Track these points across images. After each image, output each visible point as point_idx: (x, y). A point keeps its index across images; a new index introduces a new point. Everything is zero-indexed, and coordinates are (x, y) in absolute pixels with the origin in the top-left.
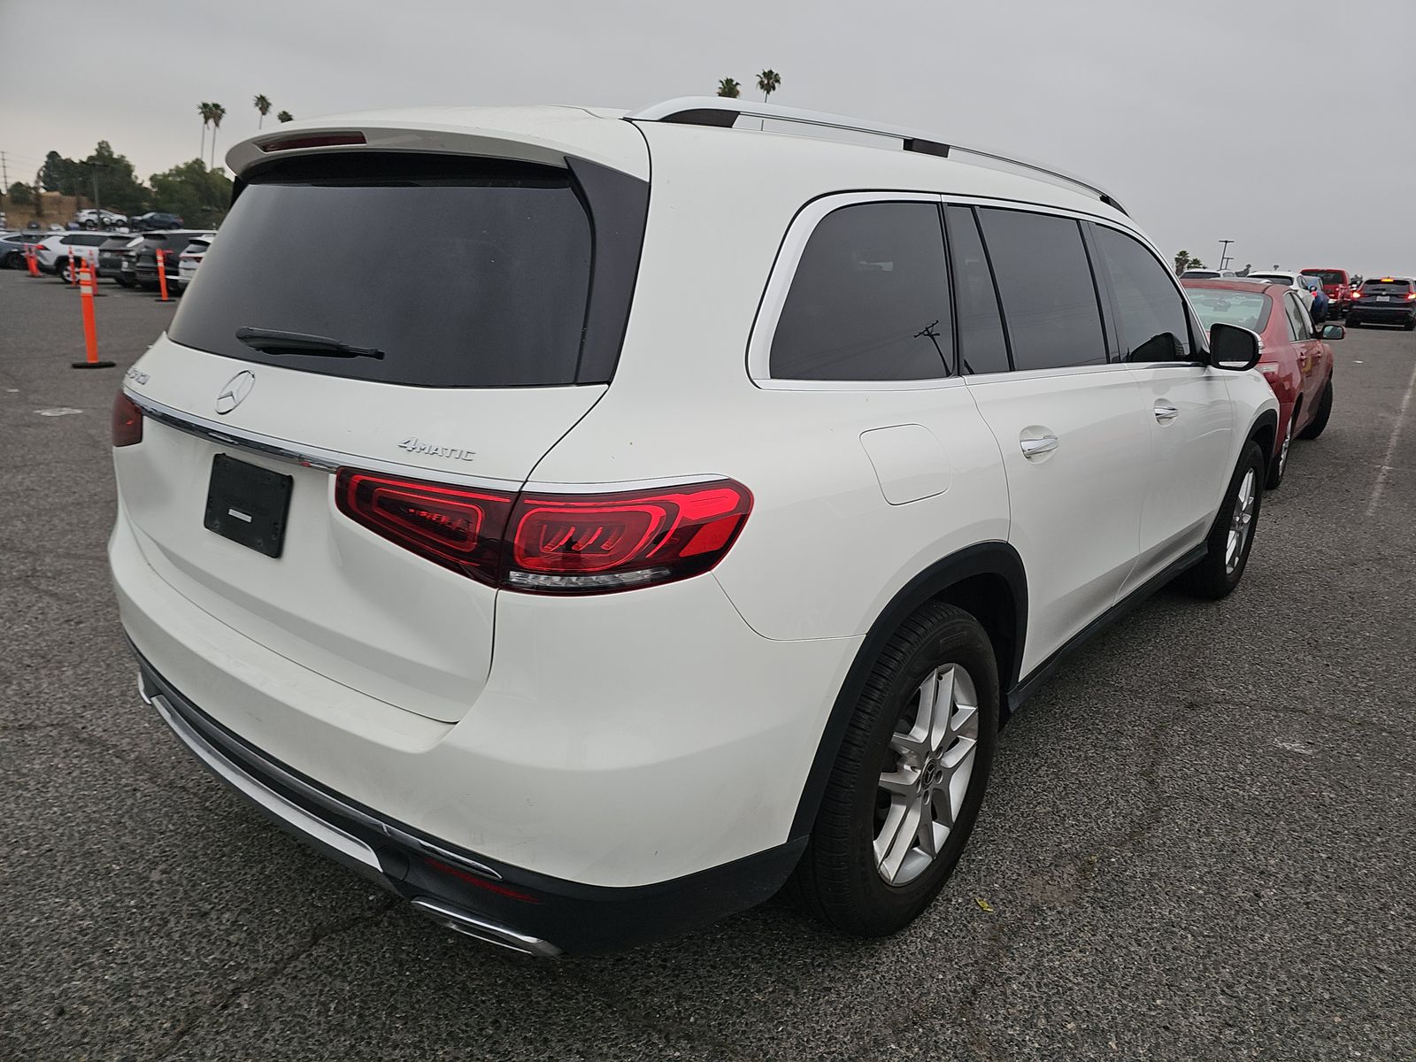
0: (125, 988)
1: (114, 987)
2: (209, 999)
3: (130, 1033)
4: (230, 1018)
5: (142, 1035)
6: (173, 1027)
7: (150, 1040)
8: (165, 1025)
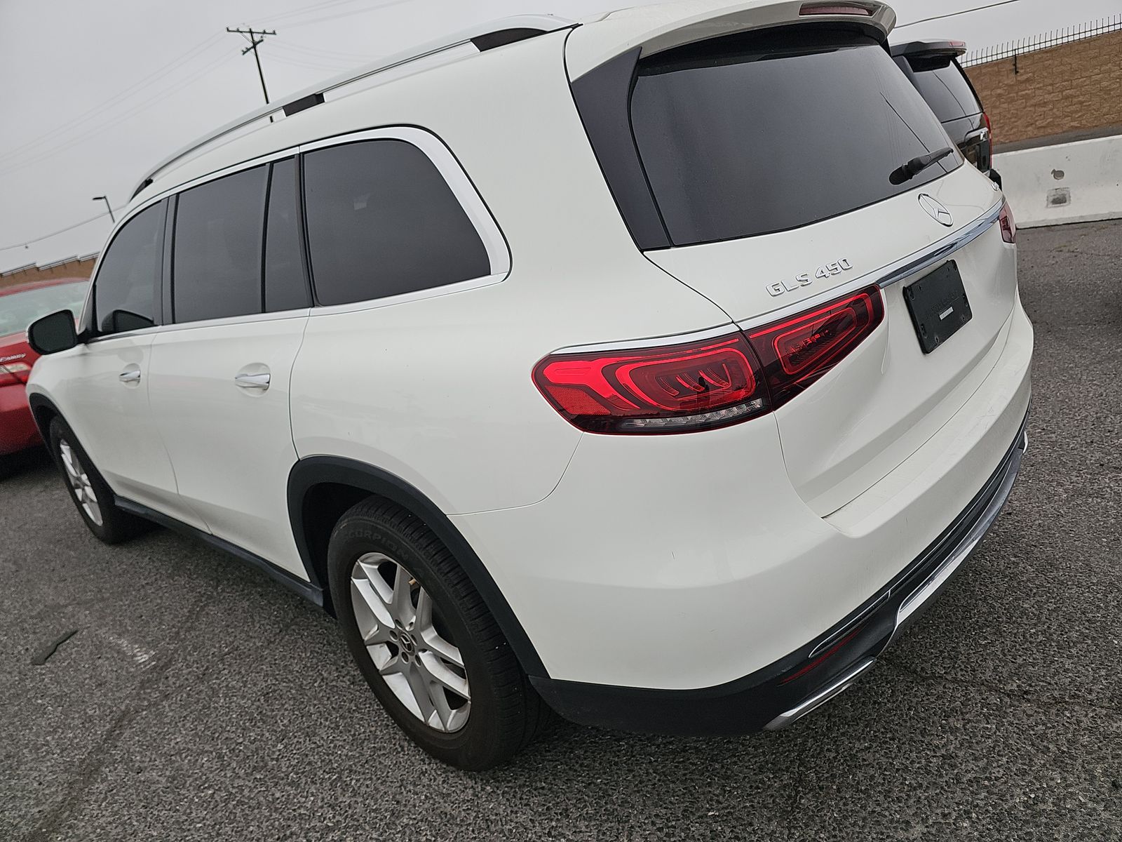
0: (1058, 762)
1: (1063, 770)
2: (1025, 705)
3: (1090, 731)
4: (1033, 684)
5: (1086, 722)
6: (1066, 709)
7: (1086, 716)
8: (1068, 715)
